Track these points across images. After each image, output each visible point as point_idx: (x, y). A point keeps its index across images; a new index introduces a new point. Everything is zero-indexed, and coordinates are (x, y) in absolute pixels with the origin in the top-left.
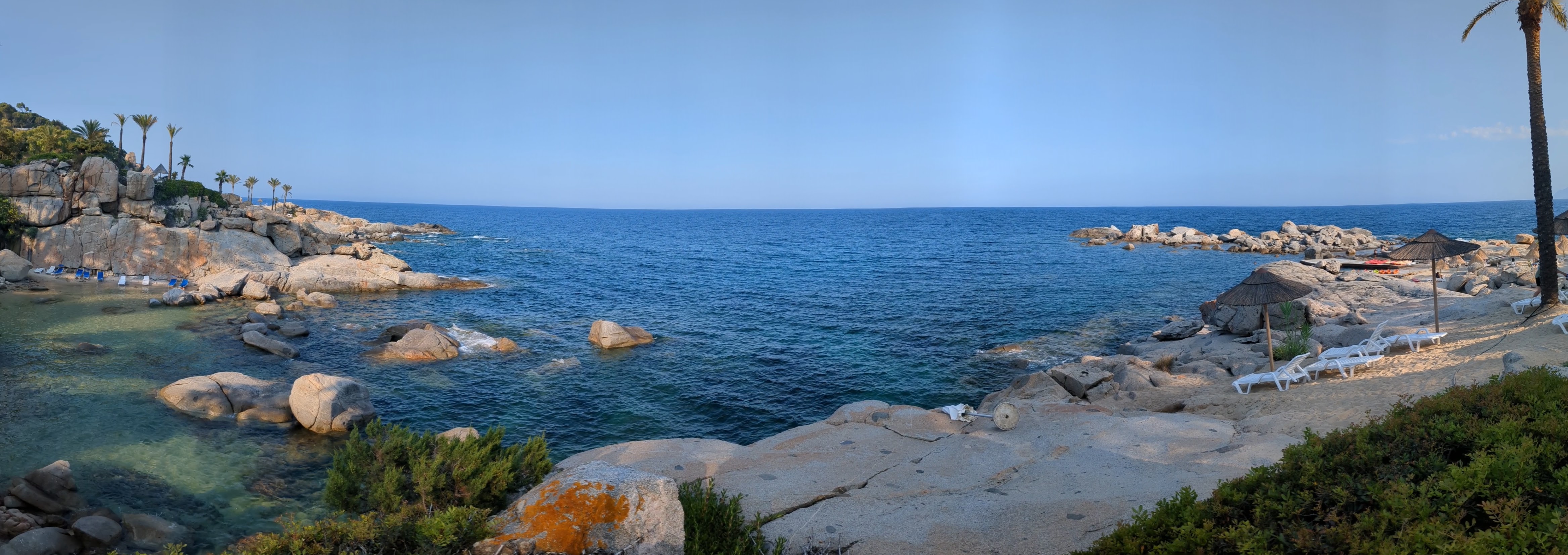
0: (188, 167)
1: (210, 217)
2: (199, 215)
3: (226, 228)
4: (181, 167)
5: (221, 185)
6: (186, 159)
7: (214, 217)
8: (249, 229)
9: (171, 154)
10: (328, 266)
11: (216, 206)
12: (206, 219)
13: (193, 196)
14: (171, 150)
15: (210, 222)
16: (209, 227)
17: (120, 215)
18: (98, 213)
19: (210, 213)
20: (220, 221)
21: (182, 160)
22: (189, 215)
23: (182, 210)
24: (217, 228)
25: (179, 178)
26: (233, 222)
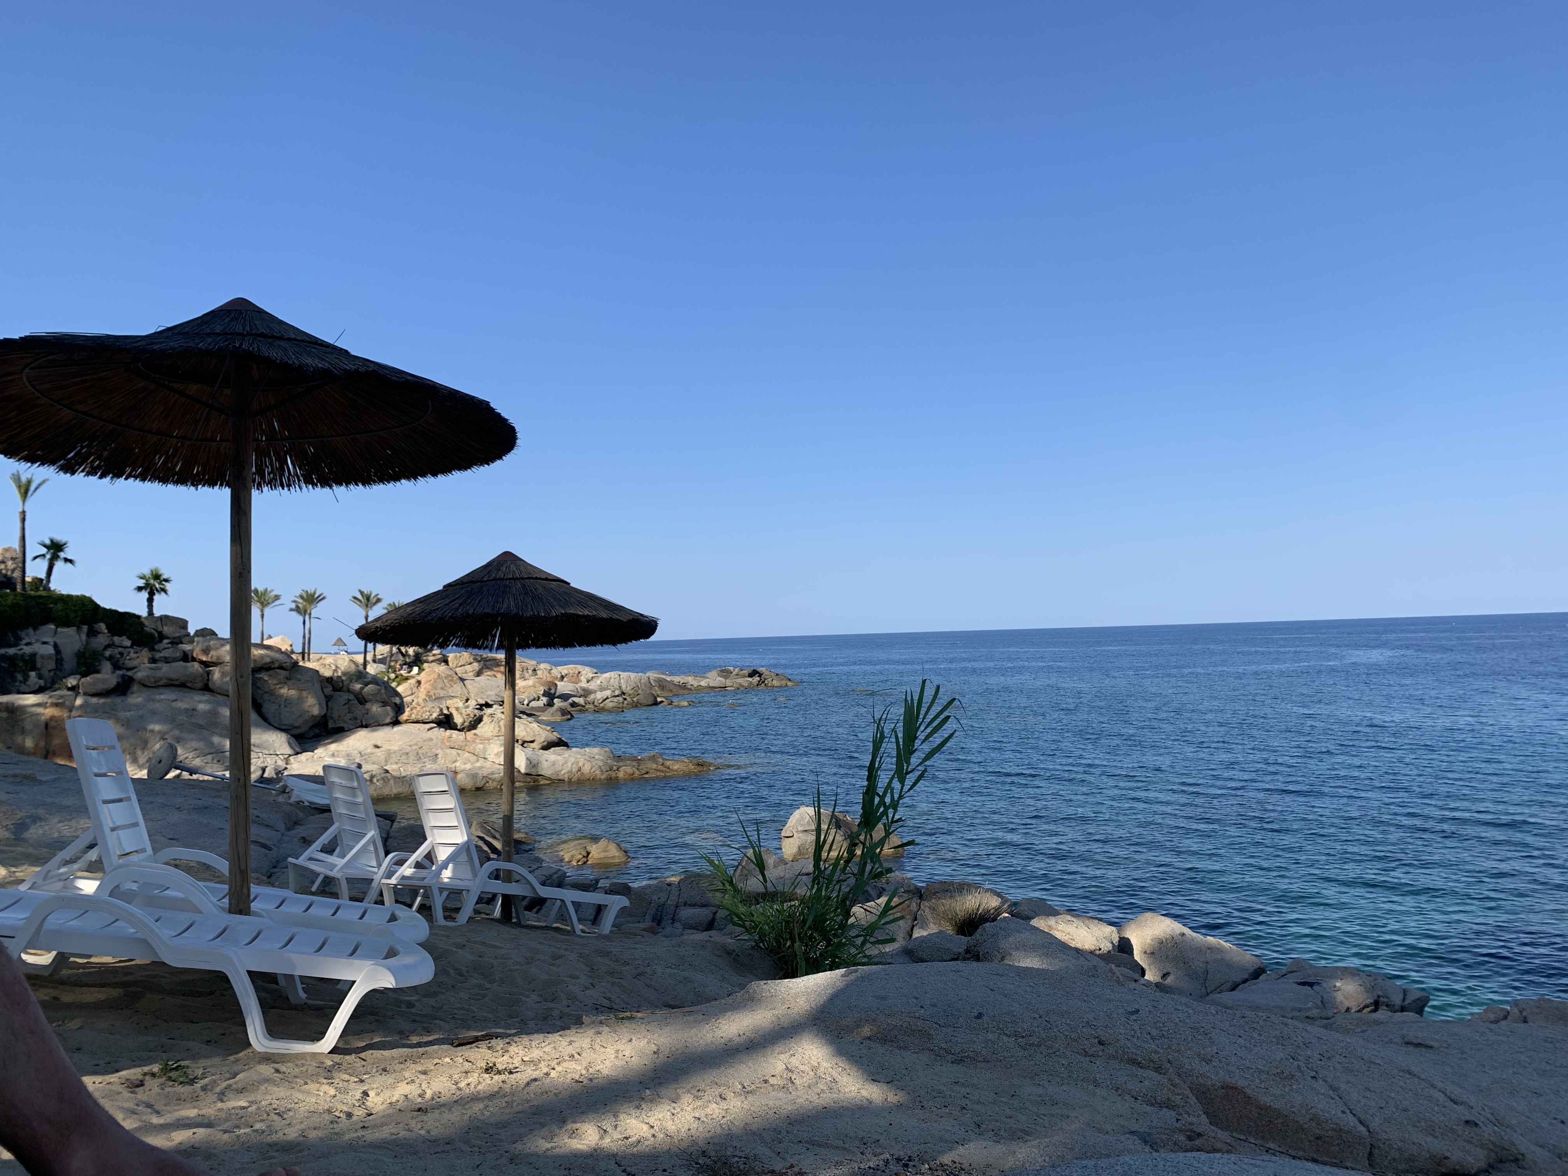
0: (59, 565)
1: (107, 666)
2: (78, 664)
3: (144, 685)
4: (45, 564)
5: (150, 600)
6: (55, 548)
7: (116, 666)
8: (200, 685)
9: (23, 535)
10: (377, 747)
11: (128, 643)
12: (98, 672)
13: (67, 624)
14: (23, 528)
15: (107, 677)
16: (100, 687)
19: (110, 658)
20: (130, 673)
21: (44, 550)
22: (52, 665)
23: (33, 655)
24: (123, 688)
26: (159, 674)
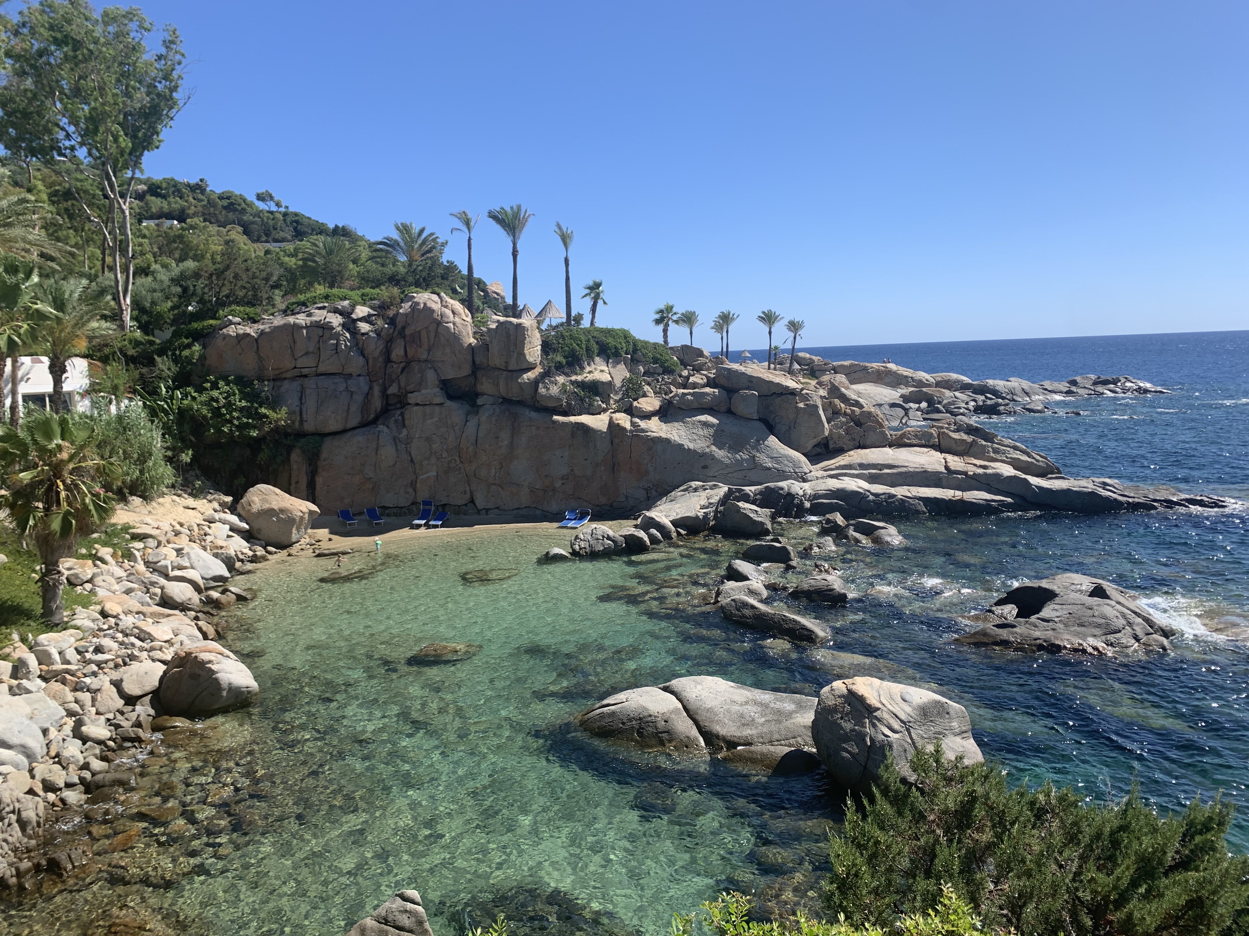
0: (599, 303)
1: (648, 391)
2: (628, 390)
3: (681, 409)
4: (589, 302)
5: (665, 331)
6: (594, 288)
7: (656, 392)
8: (724, 409)
9: (567, 279)
12: (642, 396)
13: (615, 355)
14: (567, 272)
15: (650, 402)
16: (647, 410)
17: (480, 401)
18: (438, 400)
19: (649, 384)
20: (668, 398)
21: (587, 292)
22: (610, 391)
23: (596, 383)
24: (664, 410)
25: (586, 323)
26: (691, 398)
